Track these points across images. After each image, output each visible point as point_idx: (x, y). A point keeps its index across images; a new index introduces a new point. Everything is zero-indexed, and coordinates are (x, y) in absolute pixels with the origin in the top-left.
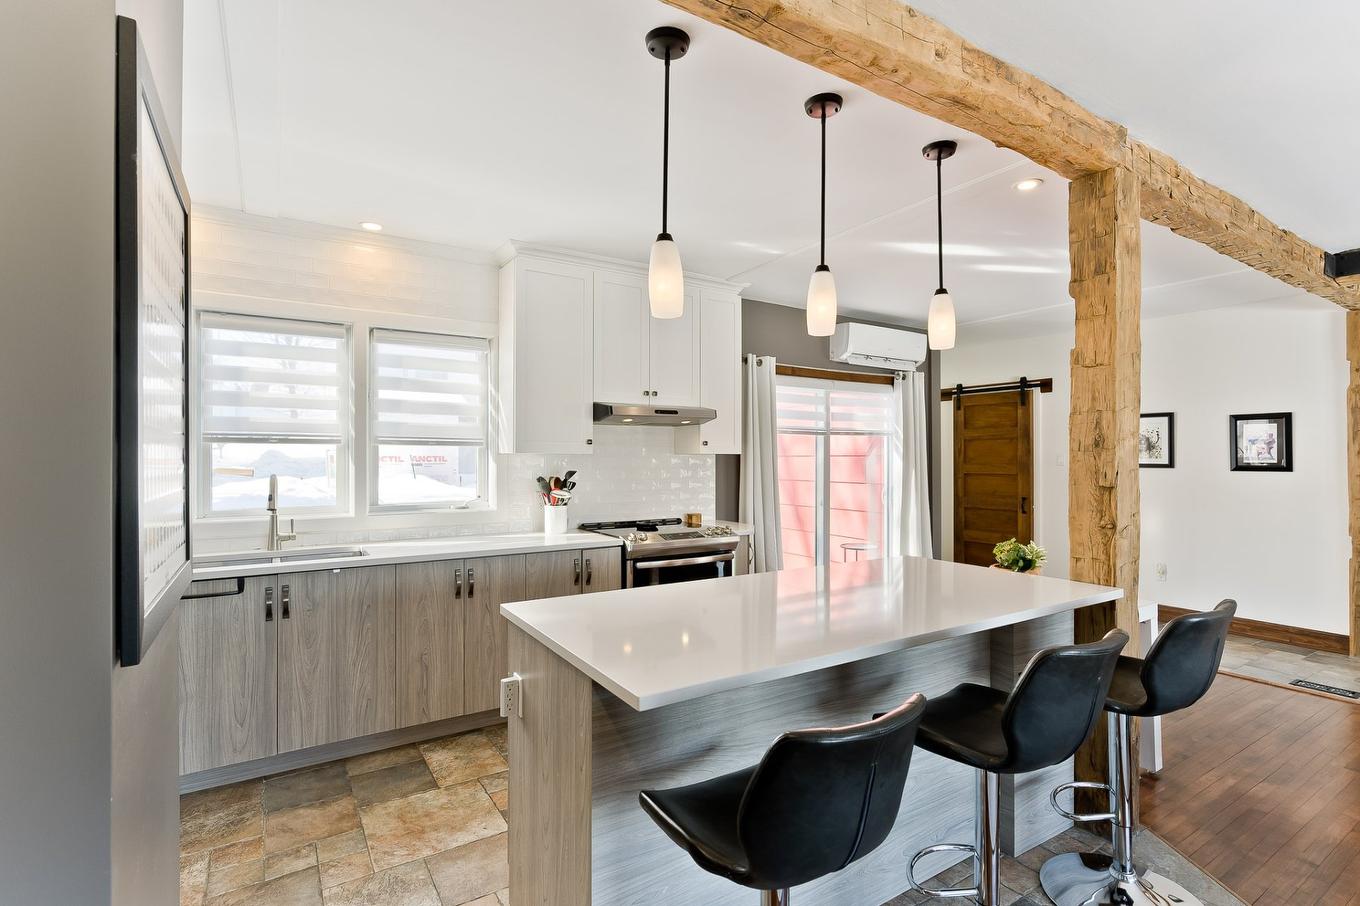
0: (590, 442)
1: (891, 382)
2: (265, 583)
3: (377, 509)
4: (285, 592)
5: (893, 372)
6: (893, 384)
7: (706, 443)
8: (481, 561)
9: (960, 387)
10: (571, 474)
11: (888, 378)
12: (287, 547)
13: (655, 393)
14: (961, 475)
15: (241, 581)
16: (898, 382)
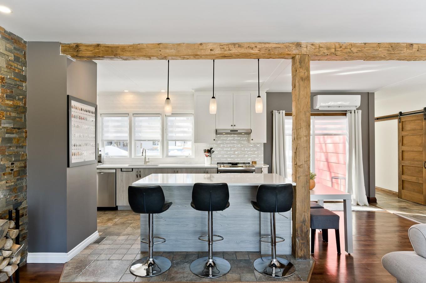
0: (214, 140)
1: (345, 114)
2: (136, 170)
3: (168, 156)
4: (140, 171)
5: (346, 111)
6: (346, 115)
7: (252, 140)
8: (180, 169)
9: (401, 113)
10: (211, 149)
11: (344, 113)
12: (148, 164)
13: (235, 125)
14: (401, 151)
15: (132, 169)
16: (348, 114)
